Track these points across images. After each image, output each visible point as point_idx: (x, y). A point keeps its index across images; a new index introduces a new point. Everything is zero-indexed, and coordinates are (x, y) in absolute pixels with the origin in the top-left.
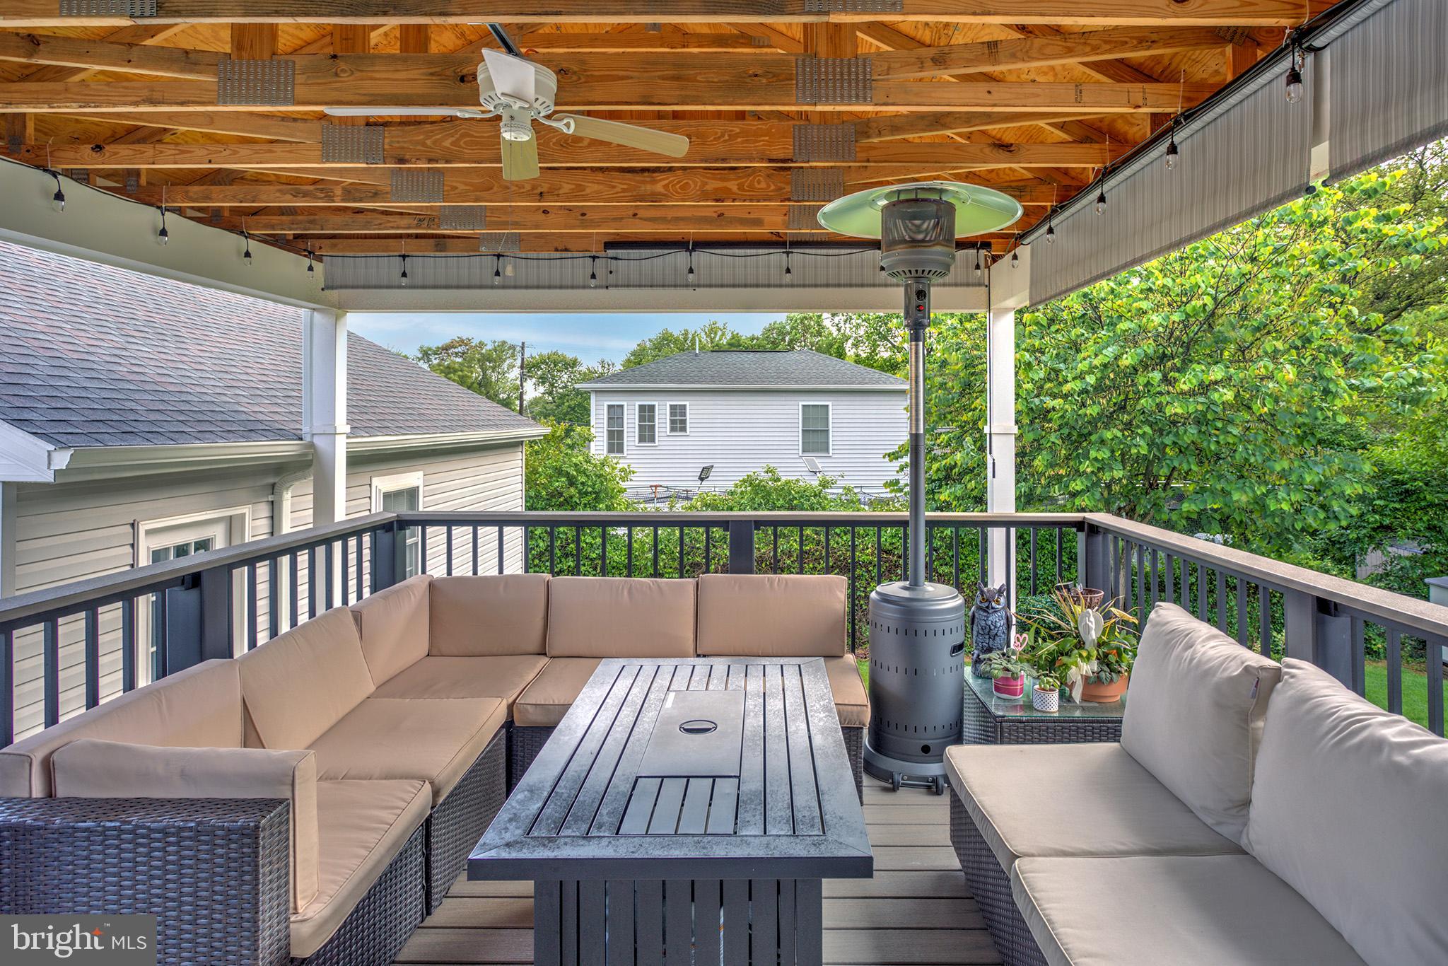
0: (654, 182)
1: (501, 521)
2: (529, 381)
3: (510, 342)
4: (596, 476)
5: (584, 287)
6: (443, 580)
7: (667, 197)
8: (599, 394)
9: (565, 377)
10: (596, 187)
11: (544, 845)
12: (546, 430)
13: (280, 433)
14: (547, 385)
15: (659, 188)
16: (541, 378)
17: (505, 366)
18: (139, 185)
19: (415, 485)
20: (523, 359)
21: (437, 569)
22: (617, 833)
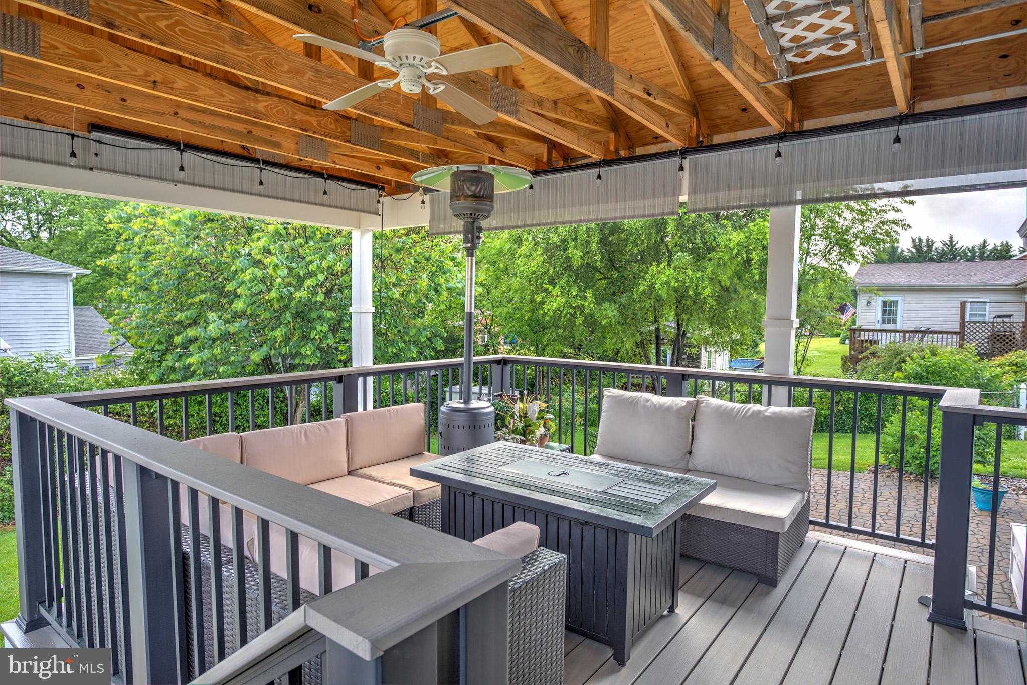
0: (256, 101)
5: (64, 165)
7: (266, 116)
10: (208, 92)
15: (260, 107)
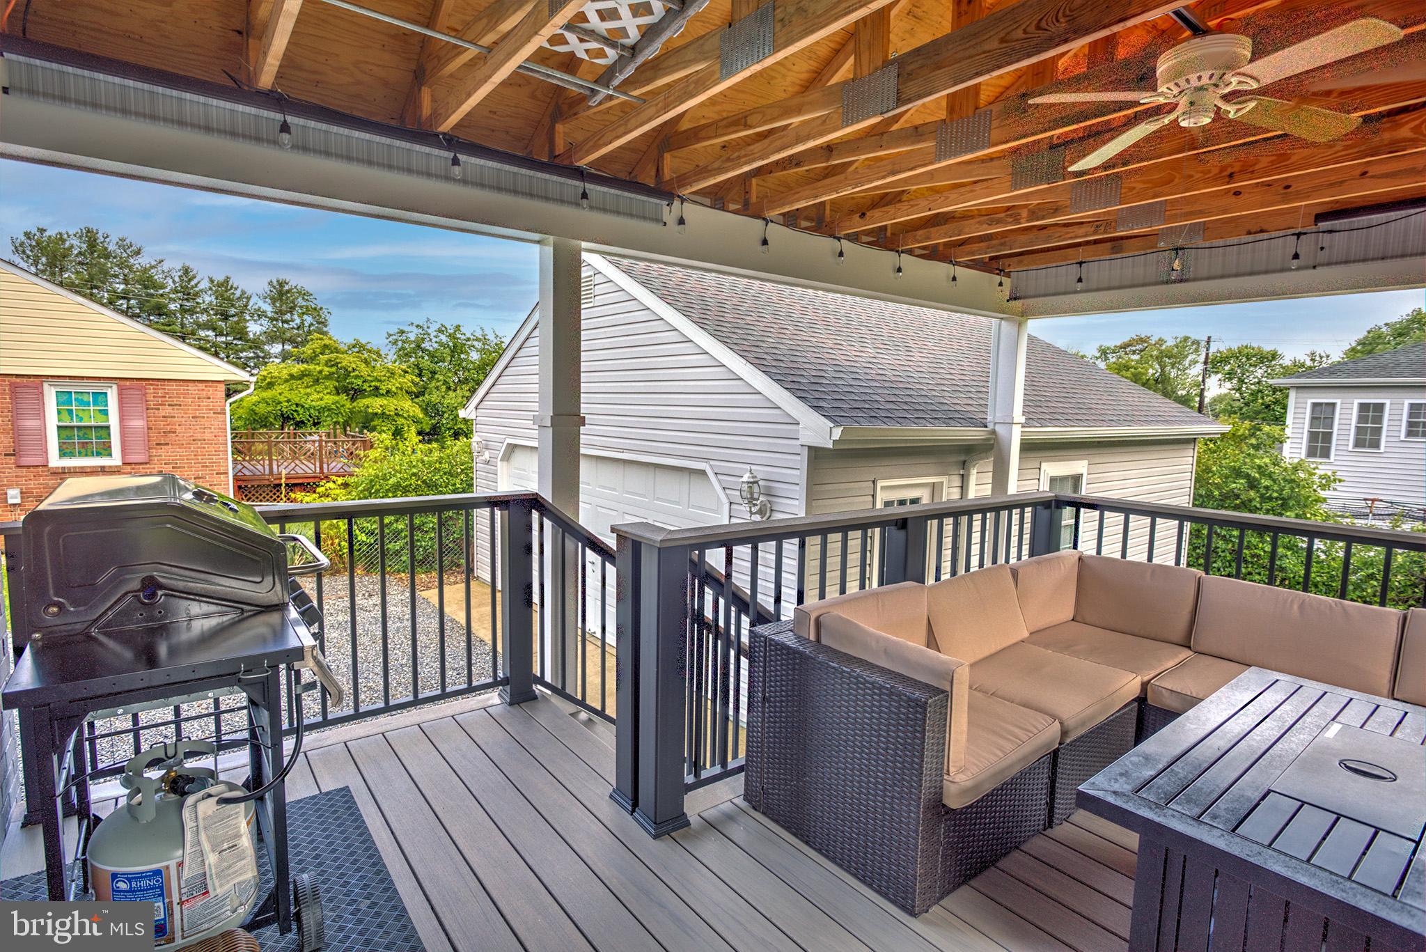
1: (1154, 513)
2: (1213, 376)
3: (1194, 336)
4: (1285, 480)
5: (1282, 270)
6: (1092, 557)
7: (1412, 143)
8: (1300, 390)
9: (1259, 372)
11: (1151, 808)
12: (1227, 428)
13: (971, 421)
14: (1235, 381)
15: (1402, 133)
16: (1229, 374)
17: (1187, 363)
18: (886, 237)
19: (1079, 472)
20: (1207, 354)
21: (1087, 546)
22: (1233, 830)
